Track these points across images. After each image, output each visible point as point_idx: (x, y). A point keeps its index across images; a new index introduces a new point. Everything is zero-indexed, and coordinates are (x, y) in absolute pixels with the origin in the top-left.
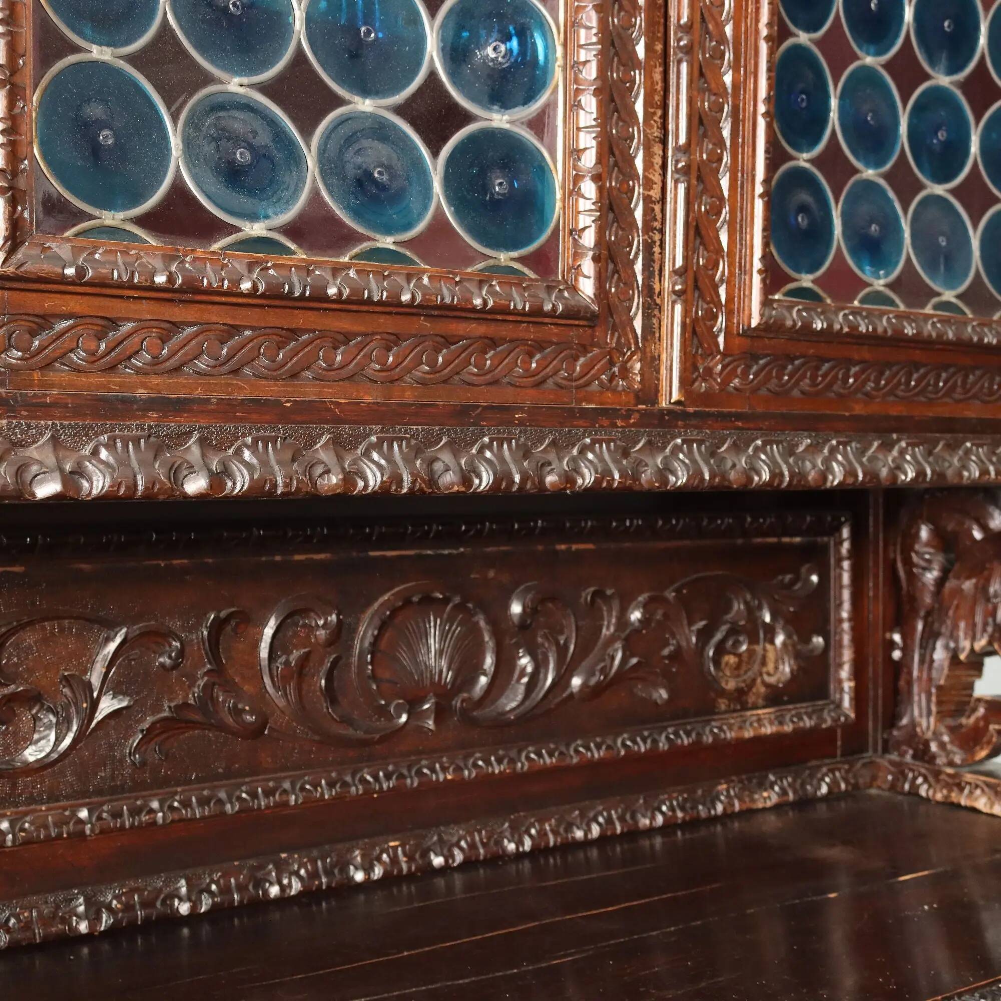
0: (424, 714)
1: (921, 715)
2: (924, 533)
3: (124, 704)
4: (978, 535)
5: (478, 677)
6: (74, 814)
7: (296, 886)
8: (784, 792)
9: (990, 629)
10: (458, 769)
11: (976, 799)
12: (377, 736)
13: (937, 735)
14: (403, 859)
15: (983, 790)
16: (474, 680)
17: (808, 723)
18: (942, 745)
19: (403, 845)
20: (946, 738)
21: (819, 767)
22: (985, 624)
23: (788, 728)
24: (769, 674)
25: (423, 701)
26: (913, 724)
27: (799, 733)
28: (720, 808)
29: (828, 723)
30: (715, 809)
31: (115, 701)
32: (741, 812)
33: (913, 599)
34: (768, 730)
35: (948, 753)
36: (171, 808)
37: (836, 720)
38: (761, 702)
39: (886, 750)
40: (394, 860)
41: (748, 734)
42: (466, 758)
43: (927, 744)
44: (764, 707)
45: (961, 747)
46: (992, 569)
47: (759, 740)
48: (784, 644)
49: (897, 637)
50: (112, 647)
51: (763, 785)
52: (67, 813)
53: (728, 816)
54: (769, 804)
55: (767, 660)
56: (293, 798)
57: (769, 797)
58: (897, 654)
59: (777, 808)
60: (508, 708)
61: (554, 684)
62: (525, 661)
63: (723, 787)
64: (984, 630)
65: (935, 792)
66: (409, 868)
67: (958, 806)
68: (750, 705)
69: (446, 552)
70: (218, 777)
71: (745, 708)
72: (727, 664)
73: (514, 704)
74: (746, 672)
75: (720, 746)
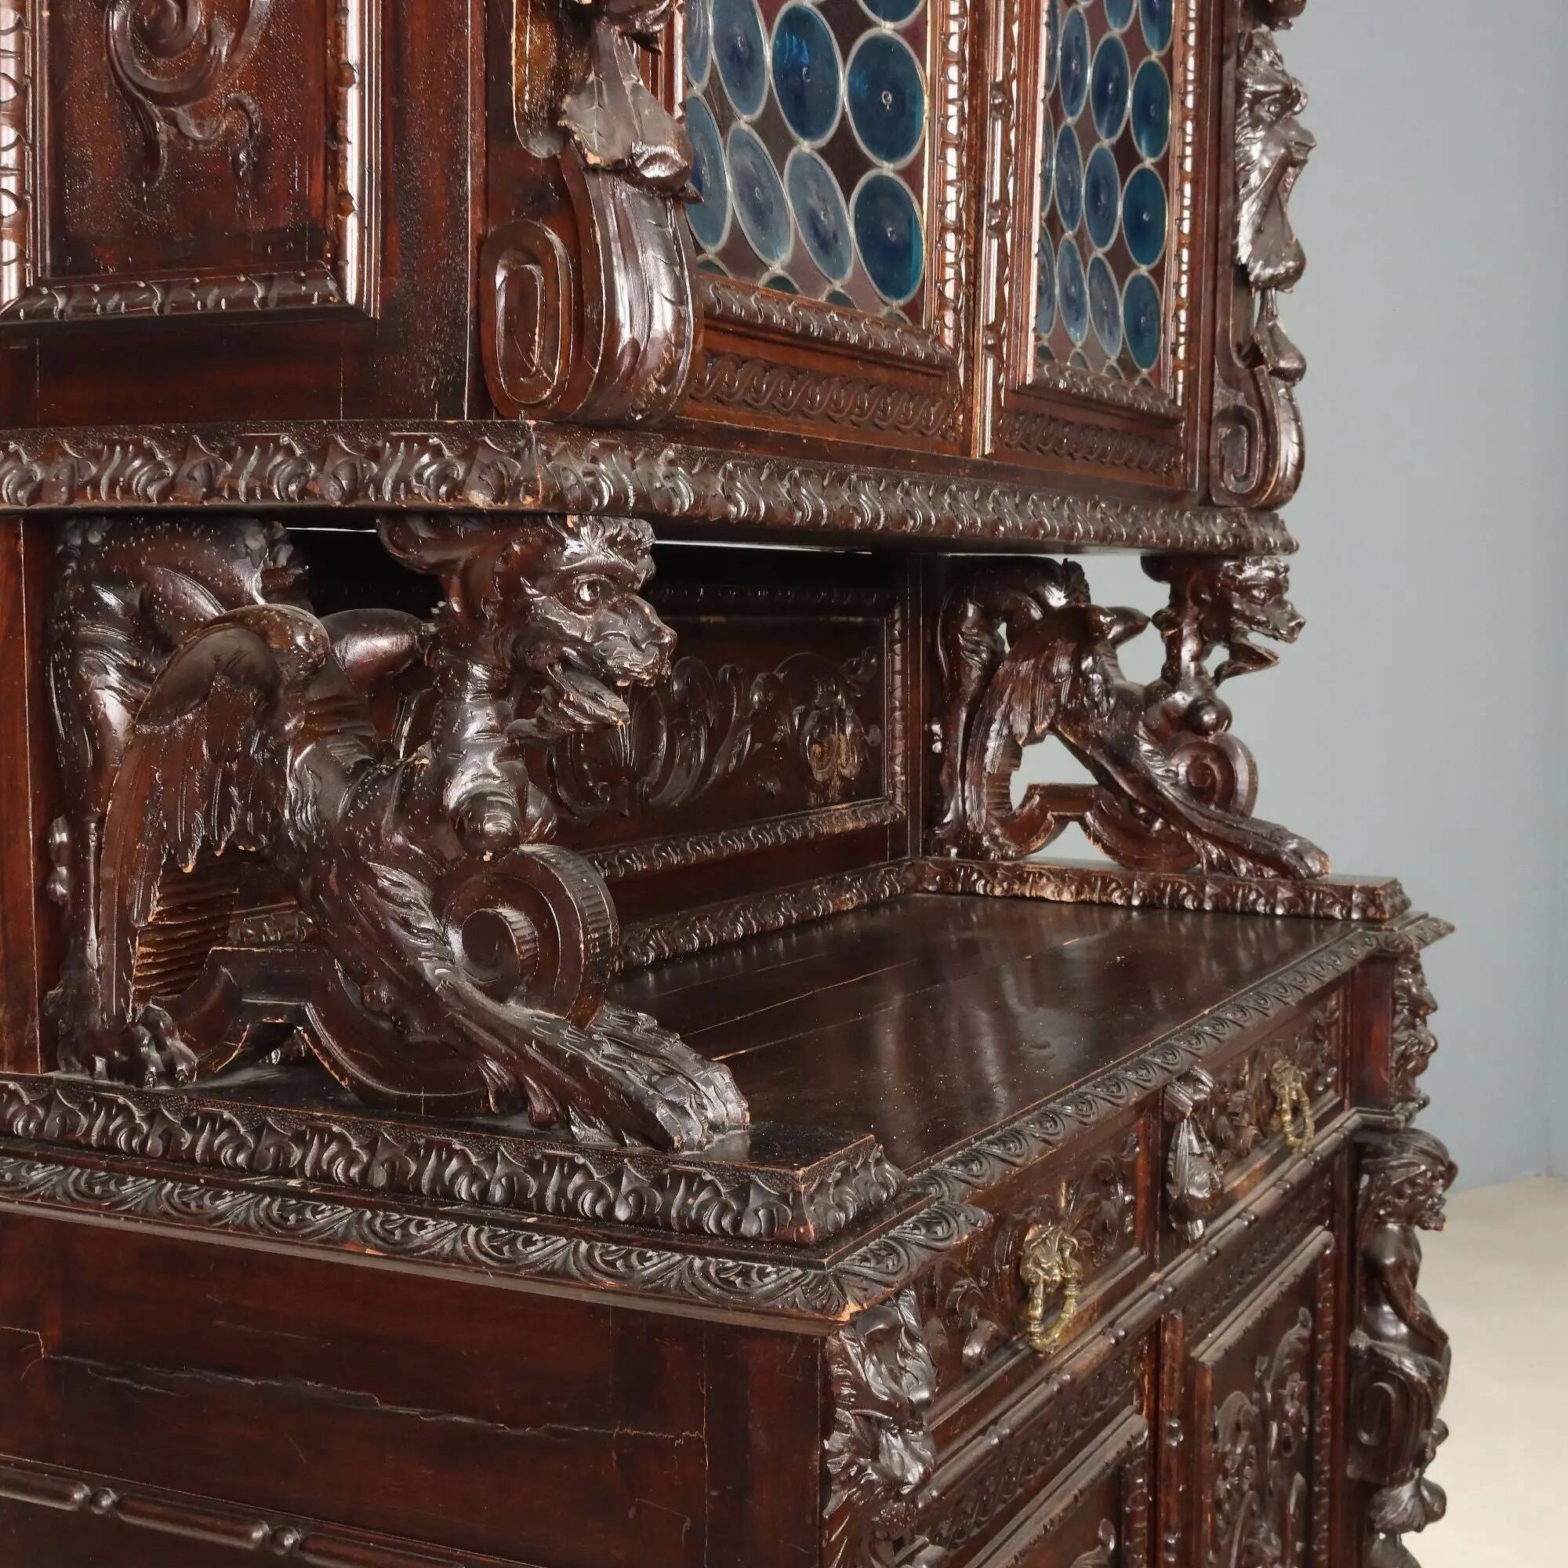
1: (972, 809)
2: (971, 611)
4: (1036, 614)
8: (860, 894)
9: (1052, 711)
11: (1042, 888)
13: (988, 829)
15: (1048, 879)
17: (874, 819)
18: (994, 839)
20: (997, 831)
21: (878, 869)
22: (1047, 706)
24: (843, 766)
26: (962, 818)
29: (887, 820)
33: (956, 685)
34: (850, 825)
35: (1001, 847)
37: (891, 818)
38: (838, 798)
39: (927, 852)
41: (837, 829)
43: (978, 838)
44: (840, 803)
45: (1013, 838)
46: (1053, 648)
47: (844, 836)
48: (853, 734)
49: (936, 728)
54: (850, 906)
55: (841, 751)
57: (850, 900)
58: (938, 747)
63: (817, 887)
64: (1046, 712)
65: (993, 887)
67: (1023, 897)
68: (831, 800)
71: (829, 802)
72: (814, 754)
74: (827, 763)
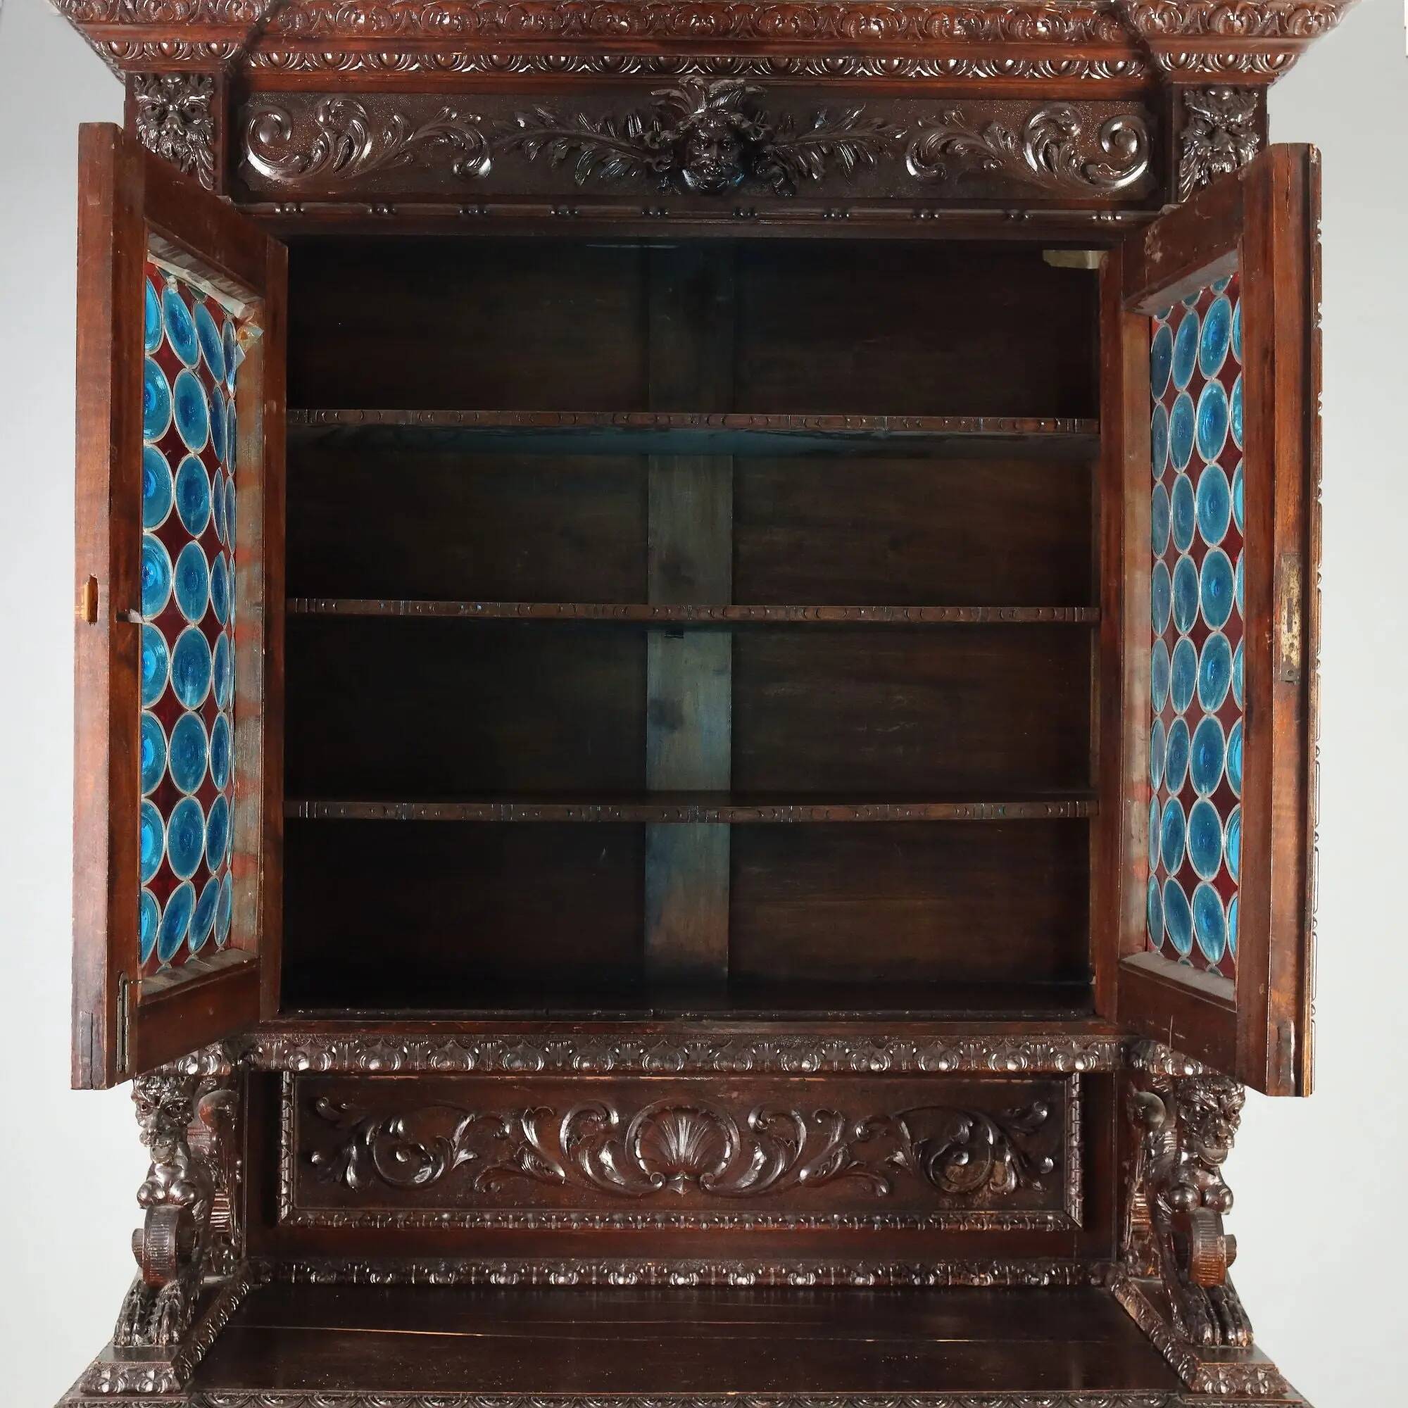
0: (677, 1183)
3: (471, 1157)
5: (720, 1163)
7: (575, 1280)
8: (1002, 1277)
10: (698, 1222)
12: (640, 1194)
14: (654, 1274)
16: (717, 1164)
17: (1029, 1226)
19: (656, 1266)
20: (1137, 1253)
21: (1049, 1262)
23: (1008, 1228)
24: (995, 1184)
25: (676, 1174)
27: (1019, 1233)
28: (933, 1280)
29: (1052, 1228)
30: (929, 1280)
31: (466, 1155)
32: (954, 1286)
34: (985, 1227)
35: (1136, 1266)
36: (497, 1220)
37: (1061, 1225)
38: (986, 1205)
39: (1119, 1258)
40: (647, 1274)
41: (963, 1227)
44: (988, 1209)
48: (1012, 1162)
50: (464, 1124)
51: (982, 1268)
53: (940, 1287)
54: (986, 1283)
55: (995, 1173)
56: (575, 1224)
57: (986, 1279)
59: (993, 1287)
60: (744, 1186)
61: (783, 1174)
62: (759, 1155)
63: (941, 1265)
66: (657, 1281)
68: (975, 1207)
69: (699, 1079)
70: (531, 1206)
71: (969, 1207)
72: (952, 1172)
73: (747, 1184)
74: (971, 1181)
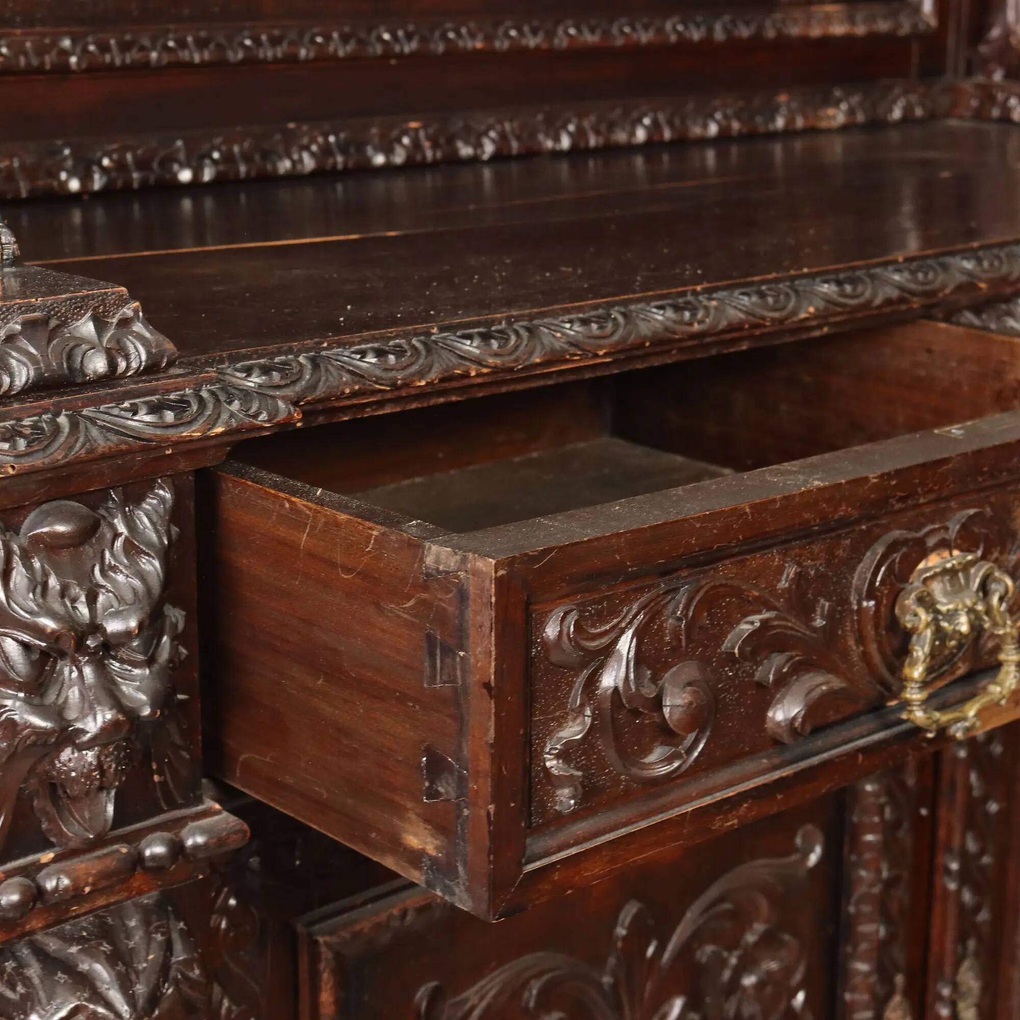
6: (55, 43)
7: (309, 163)
8: (851, 112)
10: (488, 38)
14: (427, 144)
17: (883, 26)
19: (425, 127)
21: (890, 88)
23: (860, 30)
27: (873, 38)
28: (780, 123)
29: (905, 29)
30: (775, 123)
32: (804, 130)
34: (839, 29)
36: (166, 48)
37: (915, 26)
39: (969, 71)
40: (416, 145)
41: (816, 32)
42: (496, 25)
47: (826, 41)
51: (829, 101)
52: (47, 41)
53: (789, 133)
54: (835, 124)
56: (302, 51)
57: (837, 116)
59: (845, 129)
63: (783, 98)
66: (434, 155)
70: (214, 18)
75: (782, 43)
